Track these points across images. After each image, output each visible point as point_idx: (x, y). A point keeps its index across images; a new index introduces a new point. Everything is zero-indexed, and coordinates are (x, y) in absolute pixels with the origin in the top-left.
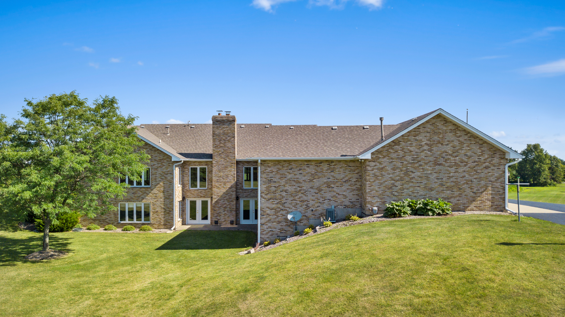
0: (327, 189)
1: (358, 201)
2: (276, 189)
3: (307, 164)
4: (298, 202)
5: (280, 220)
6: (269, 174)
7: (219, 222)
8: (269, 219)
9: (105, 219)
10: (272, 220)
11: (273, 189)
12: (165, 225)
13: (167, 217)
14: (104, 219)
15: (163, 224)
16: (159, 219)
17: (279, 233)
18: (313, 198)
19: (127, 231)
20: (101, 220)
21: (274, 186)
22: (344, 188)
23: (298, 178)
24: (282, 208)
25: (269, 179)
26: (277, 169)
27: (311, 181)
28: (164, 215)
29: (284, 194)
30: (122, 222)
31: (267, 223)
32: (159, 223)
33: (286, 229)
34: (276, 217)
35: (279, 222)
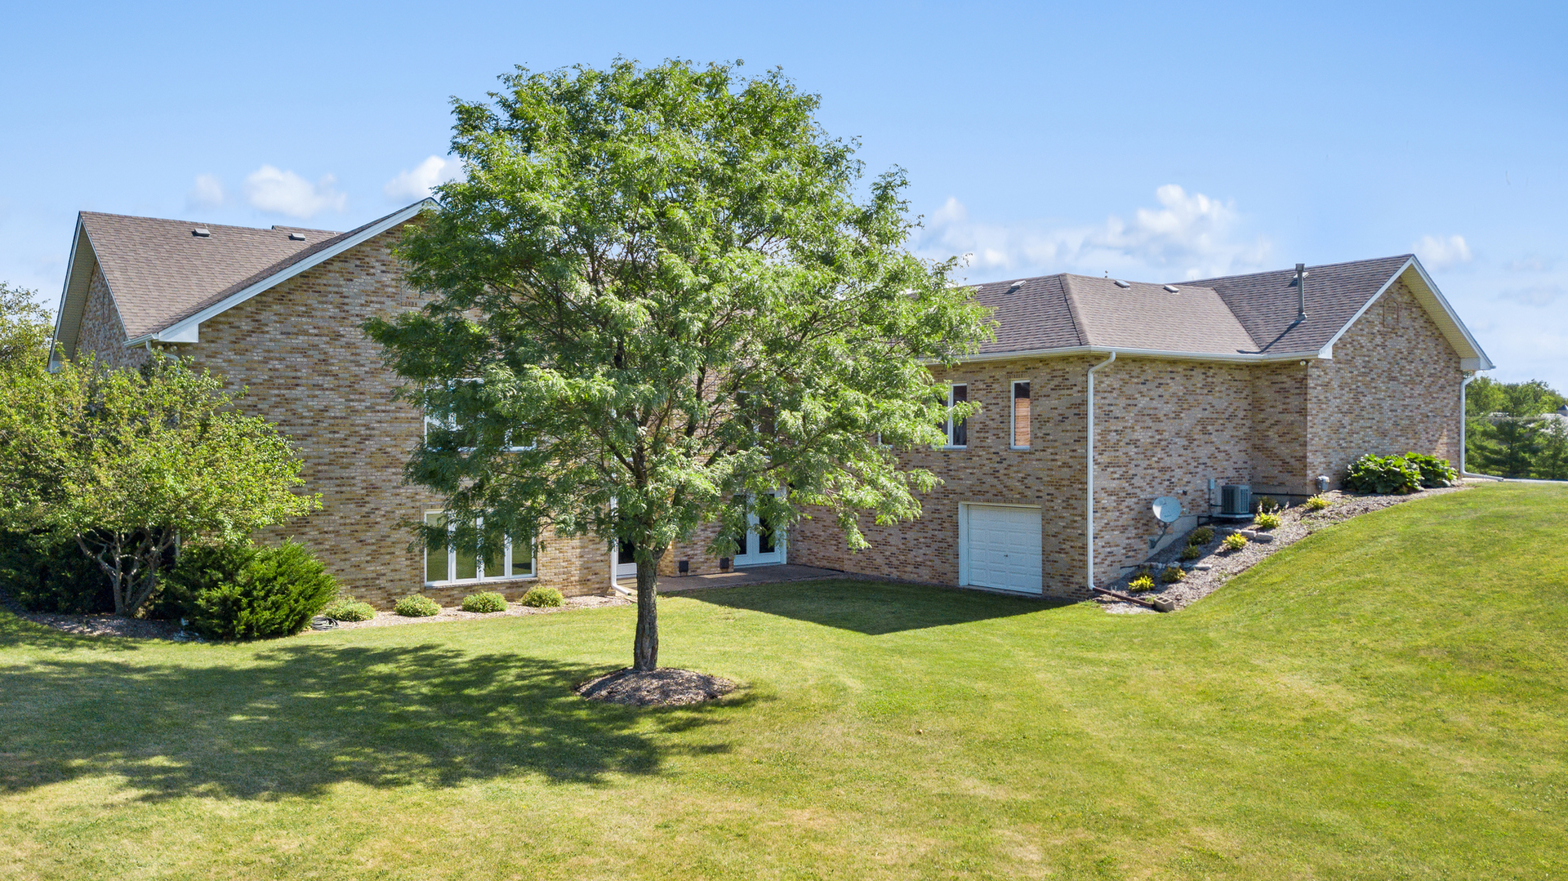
0: (1202, 436)
1: (1246, 466)
2: (1118, 437)
3: (1171, 372)
4: (1157, 474)
5: (1125, 523)
6: (1106, 395)
7: (691, 566)
8: (1106, 521)
9: (374, 575)
10: (1112, 524)
11: (1113, 437)
12: (583, 582)
13: (589, 553)
14: (370, 576)
15: (577, 578)
16: (564, 564)
17: (1123, 558)
18: (1180, 461)
19: (493, 611)
20: (358, 584)
21: (1115, 428)
22: (1226, 435)
23: (1156, 409)
24: (1129, 489)
25: (1107, 408)
26: (1121, 383)
27: (1177, 416)
28: (582, 547)
29: (1132, 450)
30: (438, 584)
31: (1103, 534)
32: (565, 576)
33: (1135, 548)
34: (1118, 514)
35: (1124, 529)
